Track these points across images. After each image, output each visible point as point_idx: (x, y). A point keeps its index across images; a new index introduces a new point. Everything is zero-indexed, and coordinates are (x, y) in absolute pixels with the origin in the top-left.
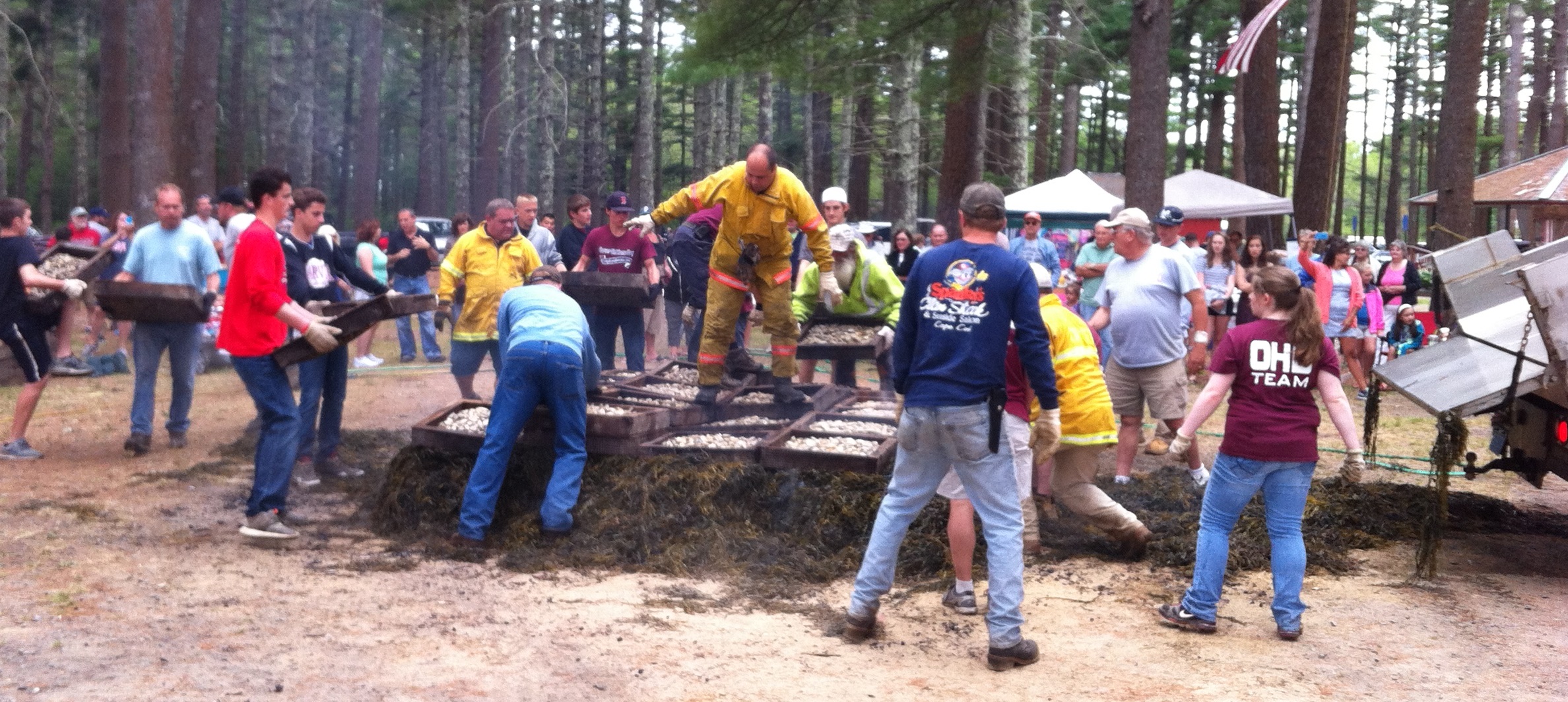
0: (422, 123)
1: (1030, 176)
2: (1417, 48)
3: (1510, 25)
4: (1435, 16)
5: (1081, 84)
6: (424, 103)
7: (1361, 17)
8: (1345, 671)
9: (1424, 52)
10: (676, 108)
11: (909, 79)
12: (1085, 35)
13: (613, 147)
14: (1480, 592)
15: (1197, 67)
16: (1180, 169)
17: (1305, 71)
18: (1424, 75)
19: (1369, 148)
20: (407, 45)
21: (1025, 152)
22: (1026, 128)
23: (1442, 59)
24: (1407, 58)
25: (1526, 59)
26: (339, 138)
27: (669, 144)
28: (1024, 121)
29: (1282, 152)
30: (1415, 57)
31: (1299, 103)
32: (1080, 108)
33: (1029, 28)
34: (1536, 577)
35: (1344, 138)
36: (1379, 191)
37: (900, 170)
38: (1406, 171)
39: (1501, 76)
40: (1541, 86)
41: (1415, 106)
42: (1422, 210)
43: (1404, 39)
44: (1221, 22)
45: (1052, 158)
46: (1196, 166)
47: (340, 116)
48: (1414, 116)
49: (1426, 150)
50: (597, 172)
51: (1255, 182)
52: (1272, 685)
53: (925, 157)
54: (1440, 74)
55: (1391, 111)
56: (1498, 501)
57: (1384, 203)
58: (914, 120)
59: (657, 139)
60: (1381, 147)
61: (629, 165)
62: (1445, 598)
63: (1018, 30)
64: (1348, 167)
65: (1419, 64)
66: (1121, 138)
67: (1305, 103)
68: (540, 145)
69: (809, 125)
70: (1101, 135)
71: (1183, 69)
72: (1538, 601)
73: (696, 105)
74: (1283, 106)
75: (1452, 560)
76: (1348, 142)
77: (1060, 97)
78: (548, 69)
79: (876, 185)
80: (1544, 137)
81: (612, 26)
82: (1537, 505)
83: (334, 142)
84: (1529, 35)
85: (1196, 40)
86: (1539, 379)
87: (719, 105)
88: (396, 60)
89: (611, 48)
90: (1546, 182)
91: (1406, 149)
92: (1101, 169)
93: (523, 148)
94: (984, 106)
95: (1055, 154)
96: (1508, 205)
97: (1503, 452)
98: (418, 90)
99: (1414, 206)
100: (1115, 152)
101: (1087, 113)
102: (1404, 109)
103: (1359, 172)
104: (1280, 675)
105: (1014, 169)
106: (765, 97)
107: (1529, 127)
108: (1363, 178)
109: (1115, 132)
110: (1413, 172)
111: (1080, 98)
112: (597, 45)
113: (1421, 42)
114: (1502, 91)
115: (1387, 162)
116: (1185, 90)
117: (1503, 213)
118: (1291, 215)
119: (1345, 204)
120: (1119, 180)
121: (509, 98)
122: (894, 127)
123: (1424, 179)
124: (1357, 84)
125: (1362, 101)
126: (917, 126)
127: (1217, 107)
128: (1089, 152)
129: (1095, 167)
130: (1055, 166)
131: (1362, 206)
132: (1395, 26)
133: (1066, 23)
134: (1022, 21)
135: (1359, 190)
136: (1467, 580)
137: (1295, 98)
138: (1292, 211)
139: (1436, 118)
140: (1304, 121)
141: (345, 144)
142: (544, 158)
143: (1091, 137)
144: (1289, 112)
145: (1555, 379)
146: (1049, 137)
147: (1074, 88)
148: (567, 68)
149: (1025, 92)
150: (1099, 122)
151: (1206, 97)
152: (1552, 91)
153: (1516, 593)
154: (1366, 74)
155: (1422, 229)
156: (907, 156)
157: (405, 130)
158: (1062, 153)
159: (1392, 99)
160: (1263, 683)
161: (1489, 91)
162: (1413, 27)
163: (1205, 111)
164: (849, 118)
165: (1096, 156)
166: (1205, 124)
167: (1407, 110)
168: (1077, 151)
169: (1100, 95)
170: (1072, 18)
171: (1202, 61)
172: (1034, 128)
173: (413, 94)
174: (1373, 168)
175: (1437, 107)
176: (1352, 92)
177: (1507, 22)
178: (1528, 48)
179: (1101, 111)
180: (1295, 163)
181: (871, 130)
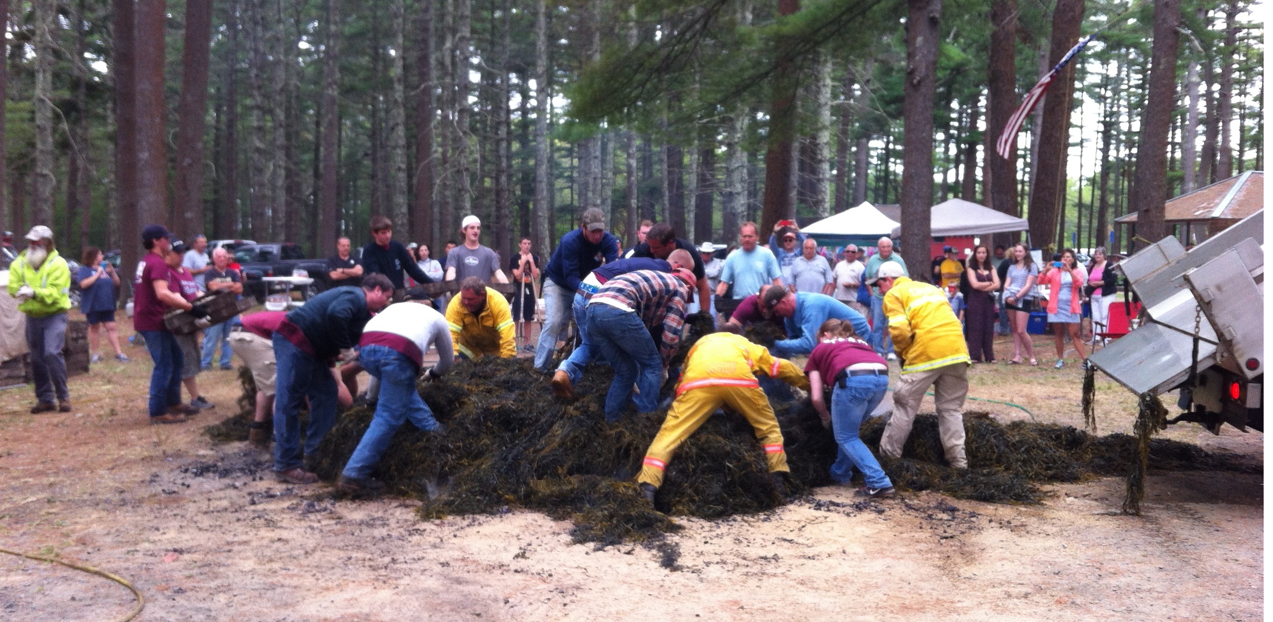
0: (373, 176)
1: (832, 209)
2: (1119, 107)
3: (1189, 88)
4: (1132, 83)
5: (869, 138)
6: (374, 161)
7: (1077, 85)
8: (1075, 585)
9: (1124, 110)
10: (566, 162)
11: (739, 135)
12: (872, 100)
13: (518, 193)
14: (1178, 517)
15: (956, 124)
16: (944, 199)
17: (1036, 125)
18: (1124, 127)
19: (1084, 183)
20: (361, 118)
21: (828, 191)
22: (829, 172)
23: (1138, 115)
24: (1112, 114)
25: (1201, 113)
26: (311, 190)
27: (561, 189)
28: (826, 166)
29: (1019, 187)
30: (1118, 114)
31: (1031, 150)
32: (868, 155)
33: (829, 95)
34: (1223, 505)
35: (1066, 175)
36: (1091, 214)
37: (733, 204)
38: (1112, 199)
39: (1182, 127)
40: (1211, 133)
41: (1118, 150)
42: (1124, 227)
43: (1109, 101)
44: (973, 90)
45: (848, 194)
46: (956, 196)
47: (311, 172)
48: (1117, 158)
49: (1126, 183)
50: (506, 211)
51: (999, 207)
52: (1017, 598)
53: (752, 194)
54: (1136, 126)
55: (1100, 155)
56: (1189, 445)
57: (1095, 223)
58: (743, 166)
59: (551, 185)
60: (1093, 181)
61: (531, 206)
62: (1152, 523)
63: (821, 97)
64: (1068, 197)
65: (1121, 119)
66: (900, 178)
67: (1036, 149)
68: (460, 190)
69: (666, 173)
70: (885, 177)
71: (945, 126)
72: (1224, 524)
73: (580, 159)
74: (1020, 152)
75: (1155, 493)
76: (1068, 178)
77: (854, 149)
78: (465, 133)
79: (717, 218)
80: (1214, 172)
81: (515, 101)
82: (1219, 448)
83: (307, 193)
84: (1203, 95)
85: (955, 105)
86: (1213, 356)
87: (596, 157)
88: (352, 129)
89: (516, 117)
90: (1217, 205)
91: (1111, 183)
92: (885, 202)
93: (448, 193)
94: (796, 154)
95: (851, 191)
96: (1188, 222)
97: (1189, 408)
98: (370, 152)
99: (1118, 225)
100: (895, 189)
101: (874, 161)
102: (1110, 153)
103: (1077, 201)
104: (1024, 590)
105: (818, 203)
106: (631, 151)
107: (1203, 166)
108: (1080, 205)
109: (895, 174)
110: (1117, 200)
111: (869, 149)
112: (503, 114)
113: (1123, 102)
114: (1183, 138)
115: (1098, 193)
116: (946, 142)
117: (1185, 227)
118: (1027, 231)
119: (1066, 225)
120: (897, 209)
121: (435, 155)
122: (729, 172)
123: (1125, 205)
124: (1074, 135)
125: (1079, 148)
126: (745, 171)
127: (970, 154)
128: (876, 190)
129: (881, 201)
130: (851, 201)
131: (1079, 226)
132: (1103, 91)
133: (858, 93)
134: (824, 90)
135: (1076, 214)
136: (1167, 508)
137: (1029, 146)
138: (1027, 228)
139: (1134, 159)
140: (1035, 163)
141: (315, 194)
142: (463, 201)
143: (878, 179)
144: (1024, 157)
145: (1225, 355)
146: (846, 180)
147: (864, 140)
148: (482, 132)
149: (826, 144)
150: (883, 167)
151: (963, 146)
152: (1220, 138)
153: (1206, 518)
154: (1081, 127)
155: (1124, 243)
156: (738, 194)
157: (360, 183)
158: (856, 190)
159: (1101, 145)
160: (1010, 596)
161: (1173, 138)
162: (1116, 92)
163: (962, 157)
164: (695, 166)
165: (881, 193)
166: (962, 167)
167: (1112, 153)
168: (867, 188)
169: (884, 146)
170: (862, 90)
171: (959, 120)
172: (835, 172)
173: (366, 155)
174: (1087, 198)
175: (1135, 151)
176: (1071, 141)
177: (1186, 86)
178: (1202, 106)
179: (886, 157)
180: (1029, 195)
181: (713, 176)
